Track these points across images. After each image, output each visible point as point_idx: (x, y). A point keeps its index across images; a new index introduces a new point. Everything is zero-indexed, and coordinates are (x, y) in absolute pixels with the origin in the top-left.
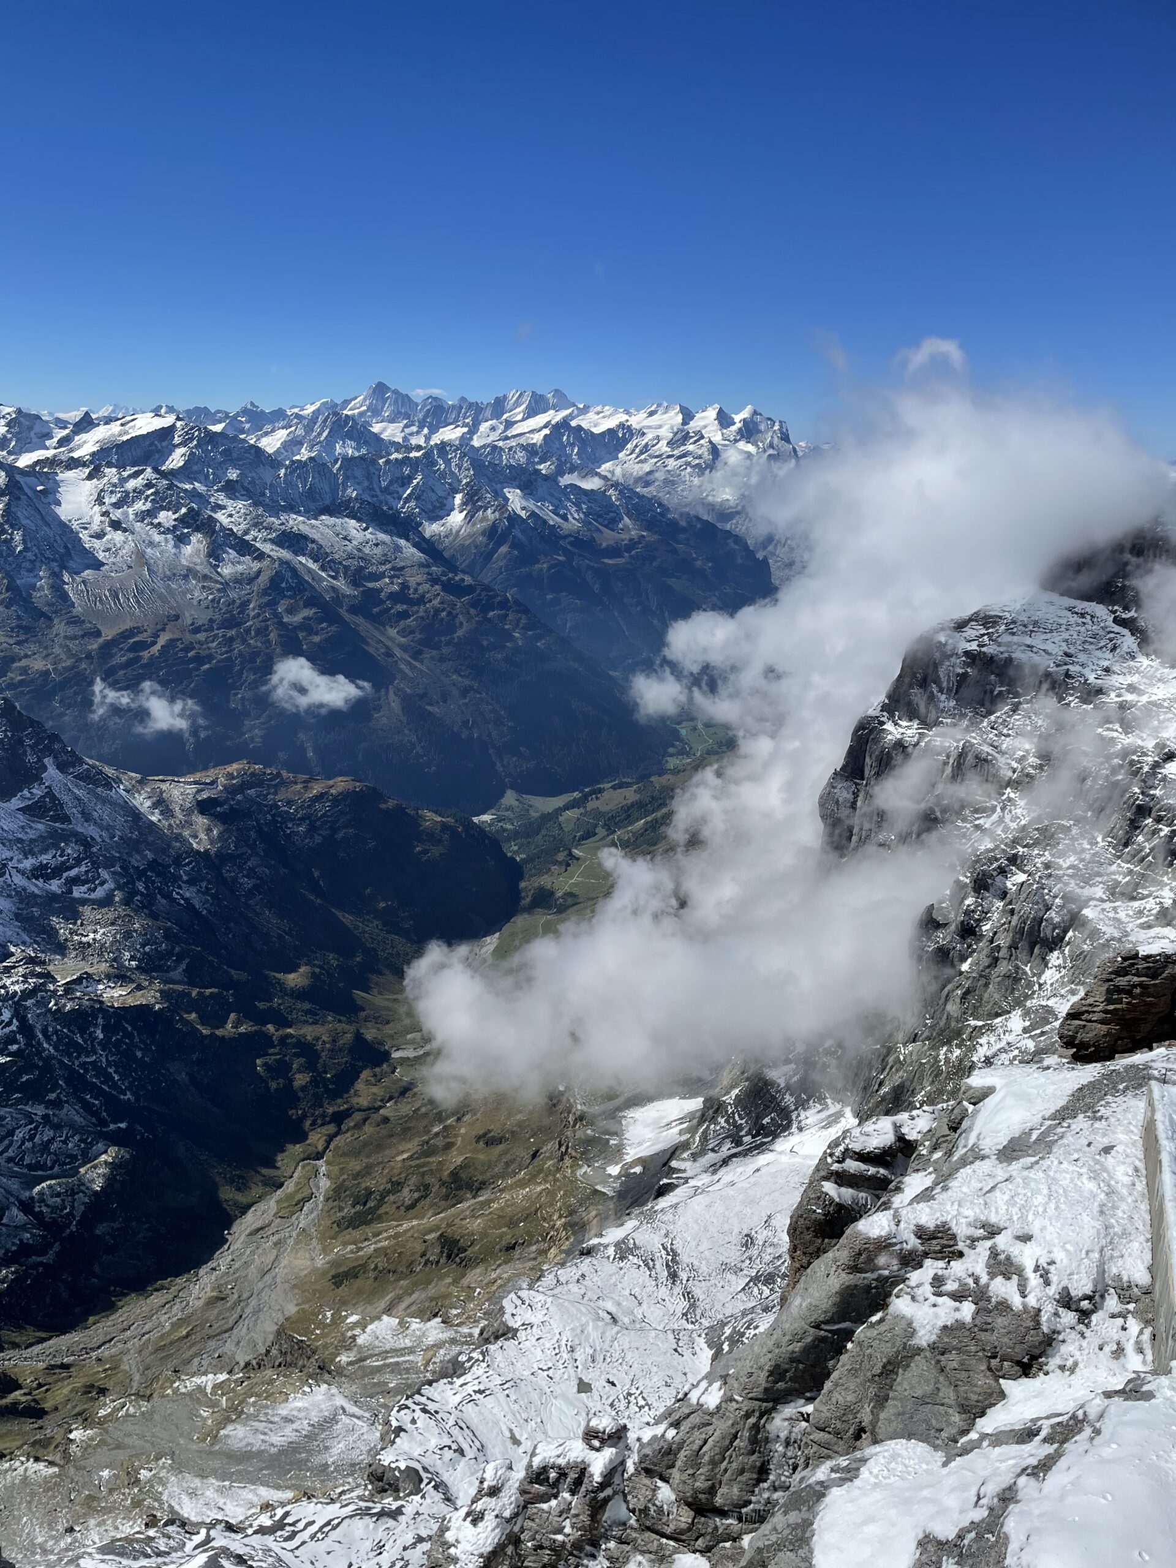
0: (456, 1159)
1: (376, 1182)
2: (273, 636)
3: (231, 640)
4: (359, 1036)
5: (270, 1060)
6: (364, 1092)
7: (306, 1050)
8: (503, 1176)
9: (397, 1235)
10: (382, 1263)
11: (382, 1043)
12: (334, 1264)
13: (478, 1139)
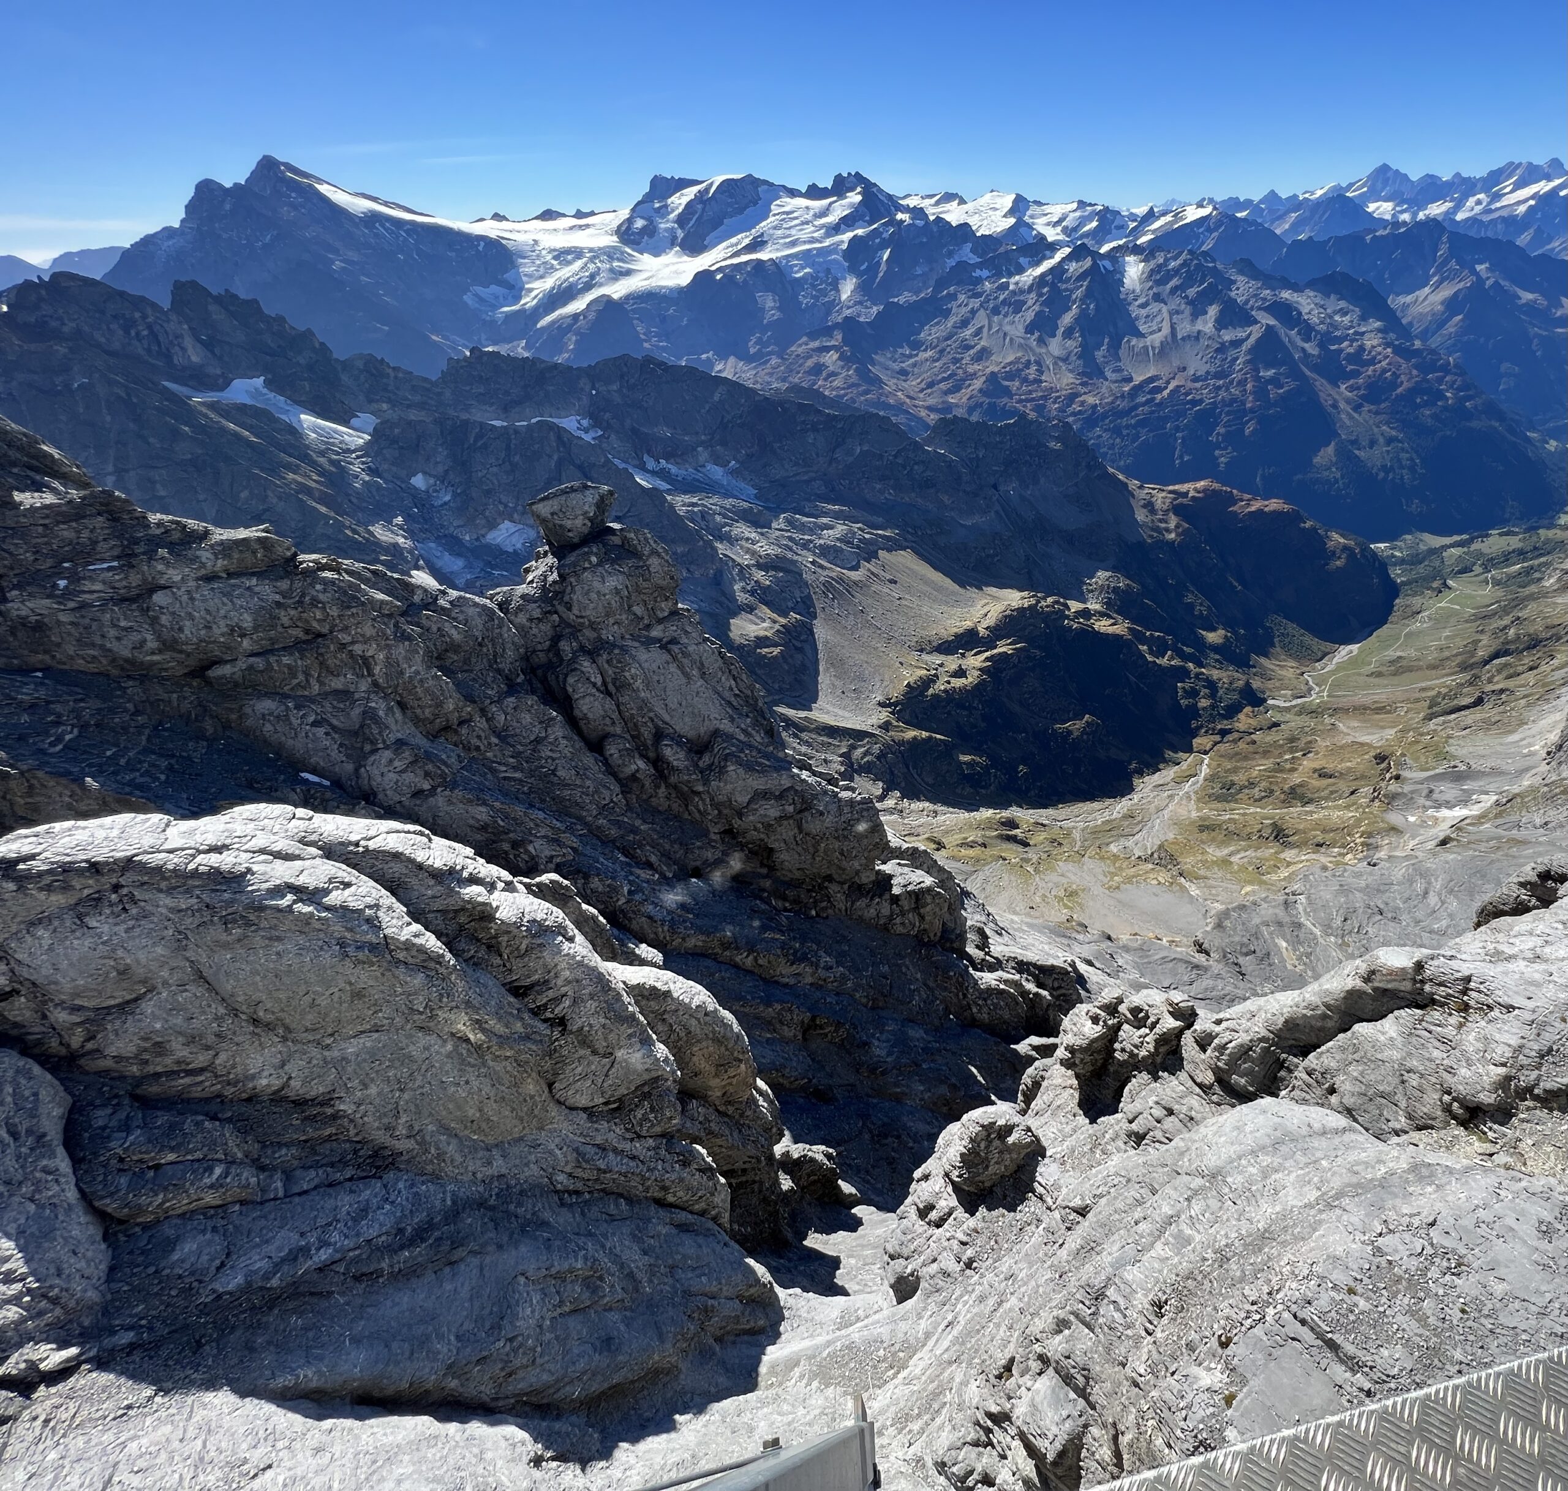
0: (1296, 779)
1: (1240, 778)
2: (1249, 386)
3: (1219, 388)
4: (1248, 684)
5: (1187, 686)
6: (1244, 720)
7: (1212, 685)
8: (1326, 799)
9: (1244, 814)
10: (1232, 827)
11: (1263, 692)
12: (1201, 818)
13: (1315, 771)
